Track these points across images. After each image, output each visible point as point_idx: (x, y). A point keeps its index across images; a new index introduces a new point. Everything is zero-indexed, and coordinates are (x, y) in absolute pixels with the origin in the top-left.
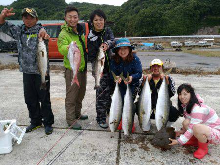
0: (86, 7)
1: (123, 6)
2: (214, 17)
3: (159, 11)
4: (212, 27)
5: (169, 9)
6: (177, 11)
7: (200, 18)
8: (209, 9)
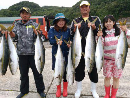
0: (52, 8)
1: (73, 7)
2: (127, 12)
3: (94, 9)
4: (126, 18)
5: (100, 8)
6: (104, 9)
7: (118, 13)
8: (124, 7)
